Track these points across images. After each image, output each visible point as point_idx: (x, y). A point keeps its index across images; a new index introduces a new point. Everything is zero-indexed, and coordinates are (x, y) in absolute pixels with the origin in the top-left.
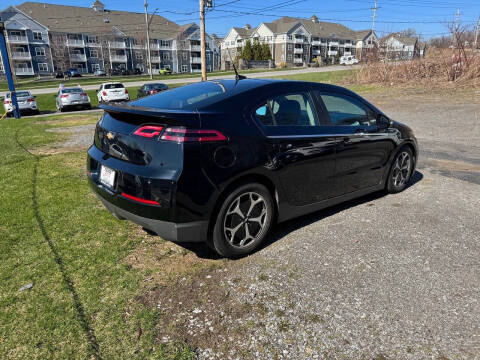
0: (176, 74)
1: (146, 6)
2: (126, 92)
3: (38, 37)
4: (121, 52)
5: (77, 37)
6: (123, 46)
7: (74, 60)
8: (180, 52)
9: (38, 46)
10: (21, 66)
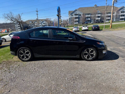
0: (114, 22)
1: (106, 4)
2: (88, 27)
3: (80, 15)
4: (99, 17)
5: (89, 14)
6: (100, 15)
7: (87, 20)
8: (116, 15)
9: (80, 17)
10: (76, 22)
